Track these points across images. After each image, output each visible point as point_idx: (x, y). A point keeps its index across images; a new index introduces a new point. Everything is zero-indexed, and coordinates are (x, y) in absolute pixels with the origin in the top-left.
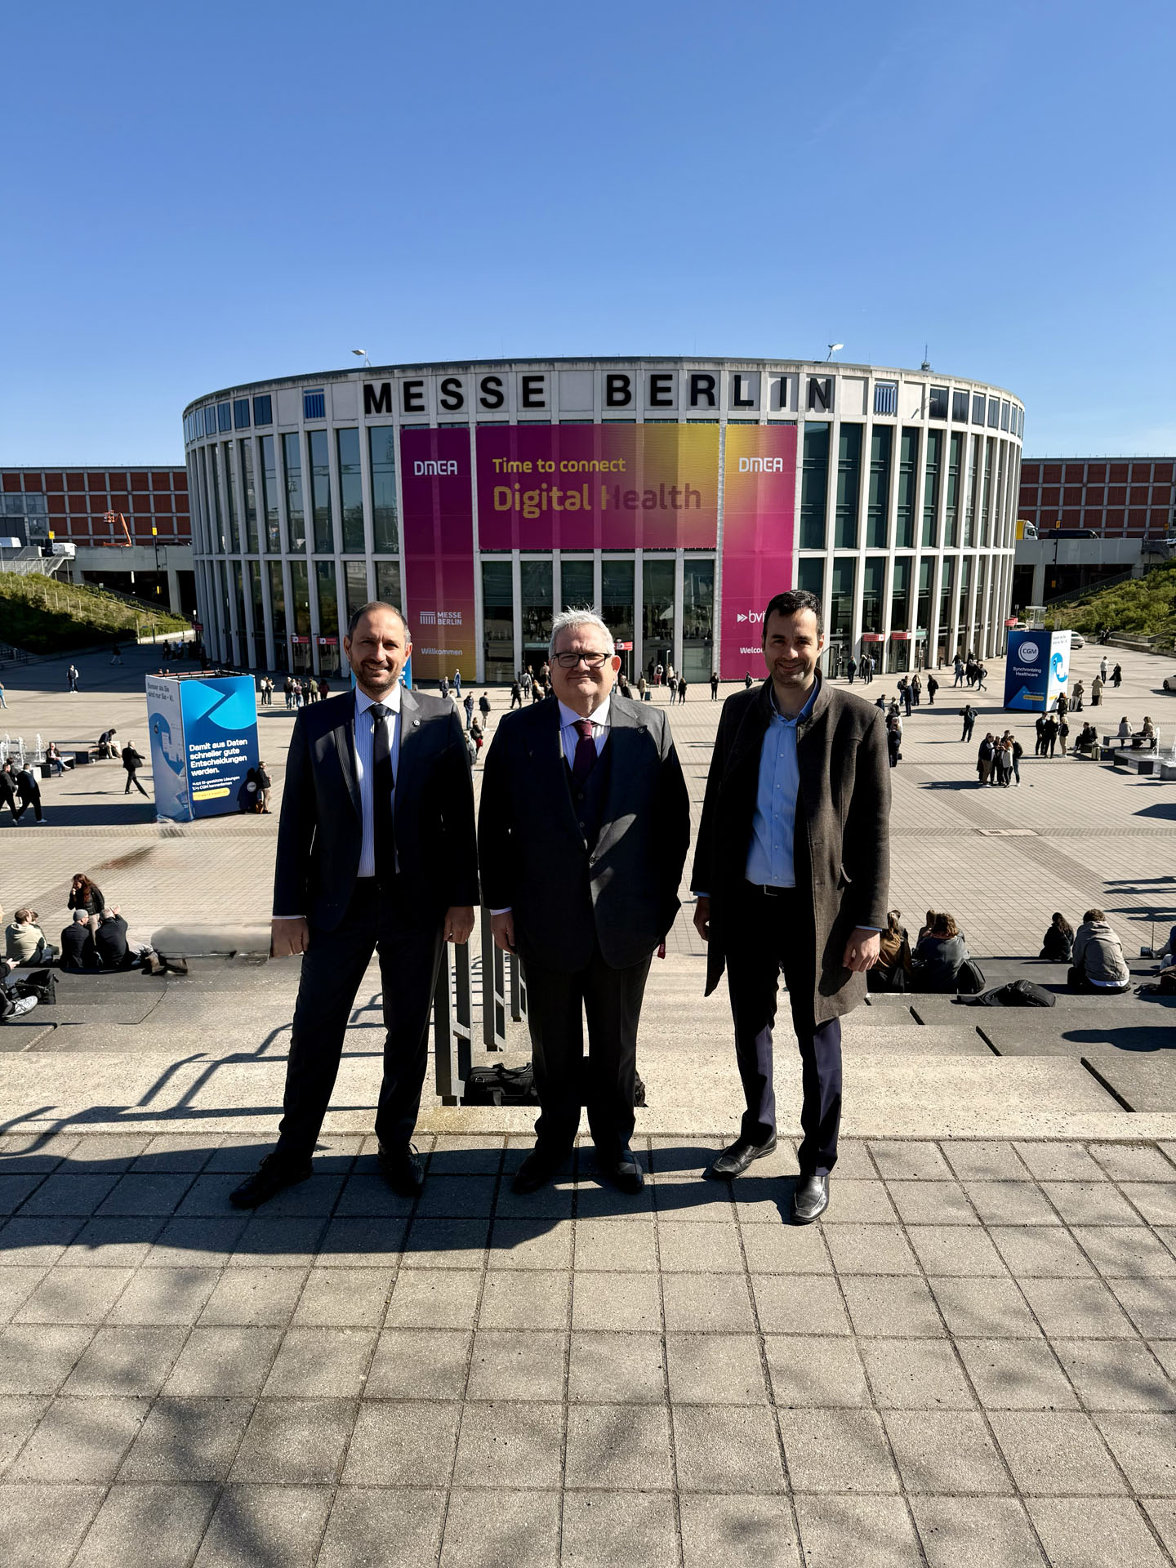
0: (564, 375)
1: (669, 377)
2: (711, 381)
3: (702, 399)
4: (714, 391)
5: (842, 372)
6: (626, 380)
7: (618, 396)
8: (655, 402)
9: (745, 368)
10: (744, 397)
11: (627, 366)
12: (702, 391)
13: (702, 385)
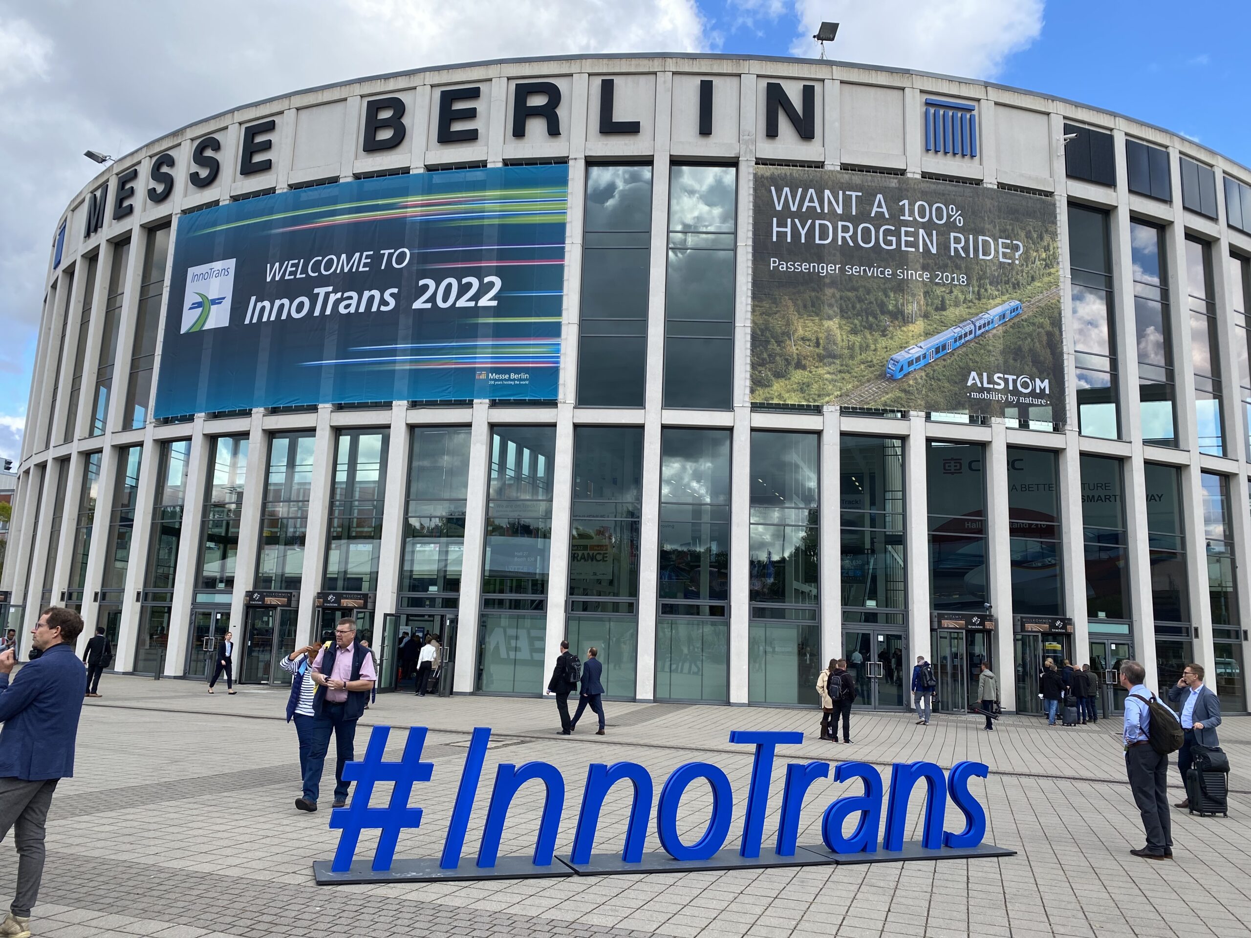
0: (303, 113)
1: (474, 94)
2: (554, 94)
3: (536, 127)
4: (561, 112)
5: (839, 73)
6: (399, 107)
7: (385, 135)
8: (446, 137)
9: (624, 66)
10: (620, 115)
11: (402, 83)
12: (536, 112)
13: (538, 101)
